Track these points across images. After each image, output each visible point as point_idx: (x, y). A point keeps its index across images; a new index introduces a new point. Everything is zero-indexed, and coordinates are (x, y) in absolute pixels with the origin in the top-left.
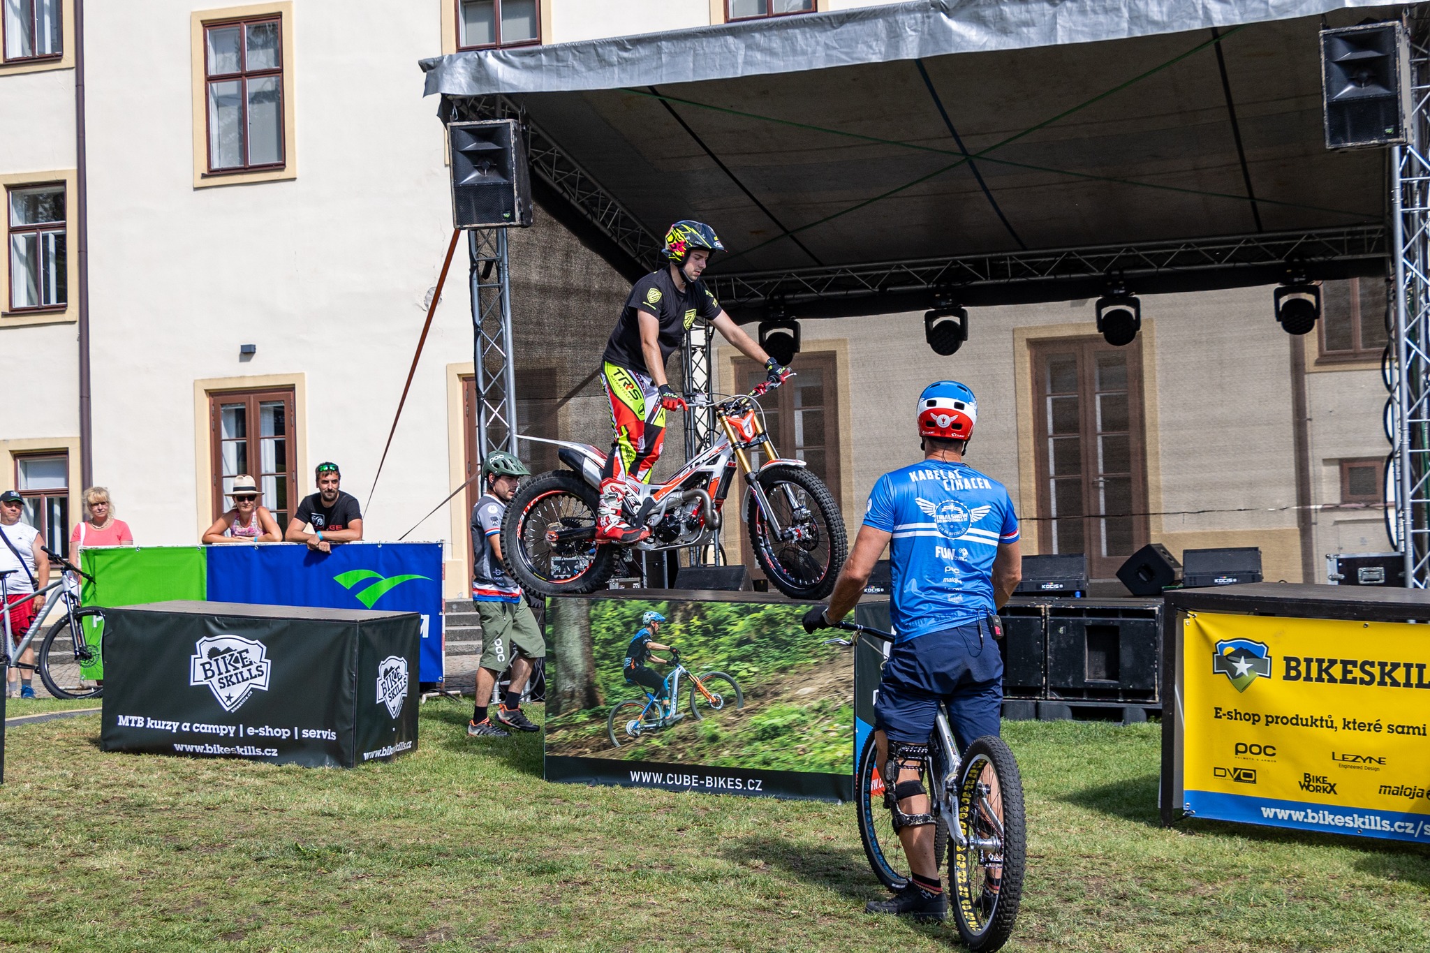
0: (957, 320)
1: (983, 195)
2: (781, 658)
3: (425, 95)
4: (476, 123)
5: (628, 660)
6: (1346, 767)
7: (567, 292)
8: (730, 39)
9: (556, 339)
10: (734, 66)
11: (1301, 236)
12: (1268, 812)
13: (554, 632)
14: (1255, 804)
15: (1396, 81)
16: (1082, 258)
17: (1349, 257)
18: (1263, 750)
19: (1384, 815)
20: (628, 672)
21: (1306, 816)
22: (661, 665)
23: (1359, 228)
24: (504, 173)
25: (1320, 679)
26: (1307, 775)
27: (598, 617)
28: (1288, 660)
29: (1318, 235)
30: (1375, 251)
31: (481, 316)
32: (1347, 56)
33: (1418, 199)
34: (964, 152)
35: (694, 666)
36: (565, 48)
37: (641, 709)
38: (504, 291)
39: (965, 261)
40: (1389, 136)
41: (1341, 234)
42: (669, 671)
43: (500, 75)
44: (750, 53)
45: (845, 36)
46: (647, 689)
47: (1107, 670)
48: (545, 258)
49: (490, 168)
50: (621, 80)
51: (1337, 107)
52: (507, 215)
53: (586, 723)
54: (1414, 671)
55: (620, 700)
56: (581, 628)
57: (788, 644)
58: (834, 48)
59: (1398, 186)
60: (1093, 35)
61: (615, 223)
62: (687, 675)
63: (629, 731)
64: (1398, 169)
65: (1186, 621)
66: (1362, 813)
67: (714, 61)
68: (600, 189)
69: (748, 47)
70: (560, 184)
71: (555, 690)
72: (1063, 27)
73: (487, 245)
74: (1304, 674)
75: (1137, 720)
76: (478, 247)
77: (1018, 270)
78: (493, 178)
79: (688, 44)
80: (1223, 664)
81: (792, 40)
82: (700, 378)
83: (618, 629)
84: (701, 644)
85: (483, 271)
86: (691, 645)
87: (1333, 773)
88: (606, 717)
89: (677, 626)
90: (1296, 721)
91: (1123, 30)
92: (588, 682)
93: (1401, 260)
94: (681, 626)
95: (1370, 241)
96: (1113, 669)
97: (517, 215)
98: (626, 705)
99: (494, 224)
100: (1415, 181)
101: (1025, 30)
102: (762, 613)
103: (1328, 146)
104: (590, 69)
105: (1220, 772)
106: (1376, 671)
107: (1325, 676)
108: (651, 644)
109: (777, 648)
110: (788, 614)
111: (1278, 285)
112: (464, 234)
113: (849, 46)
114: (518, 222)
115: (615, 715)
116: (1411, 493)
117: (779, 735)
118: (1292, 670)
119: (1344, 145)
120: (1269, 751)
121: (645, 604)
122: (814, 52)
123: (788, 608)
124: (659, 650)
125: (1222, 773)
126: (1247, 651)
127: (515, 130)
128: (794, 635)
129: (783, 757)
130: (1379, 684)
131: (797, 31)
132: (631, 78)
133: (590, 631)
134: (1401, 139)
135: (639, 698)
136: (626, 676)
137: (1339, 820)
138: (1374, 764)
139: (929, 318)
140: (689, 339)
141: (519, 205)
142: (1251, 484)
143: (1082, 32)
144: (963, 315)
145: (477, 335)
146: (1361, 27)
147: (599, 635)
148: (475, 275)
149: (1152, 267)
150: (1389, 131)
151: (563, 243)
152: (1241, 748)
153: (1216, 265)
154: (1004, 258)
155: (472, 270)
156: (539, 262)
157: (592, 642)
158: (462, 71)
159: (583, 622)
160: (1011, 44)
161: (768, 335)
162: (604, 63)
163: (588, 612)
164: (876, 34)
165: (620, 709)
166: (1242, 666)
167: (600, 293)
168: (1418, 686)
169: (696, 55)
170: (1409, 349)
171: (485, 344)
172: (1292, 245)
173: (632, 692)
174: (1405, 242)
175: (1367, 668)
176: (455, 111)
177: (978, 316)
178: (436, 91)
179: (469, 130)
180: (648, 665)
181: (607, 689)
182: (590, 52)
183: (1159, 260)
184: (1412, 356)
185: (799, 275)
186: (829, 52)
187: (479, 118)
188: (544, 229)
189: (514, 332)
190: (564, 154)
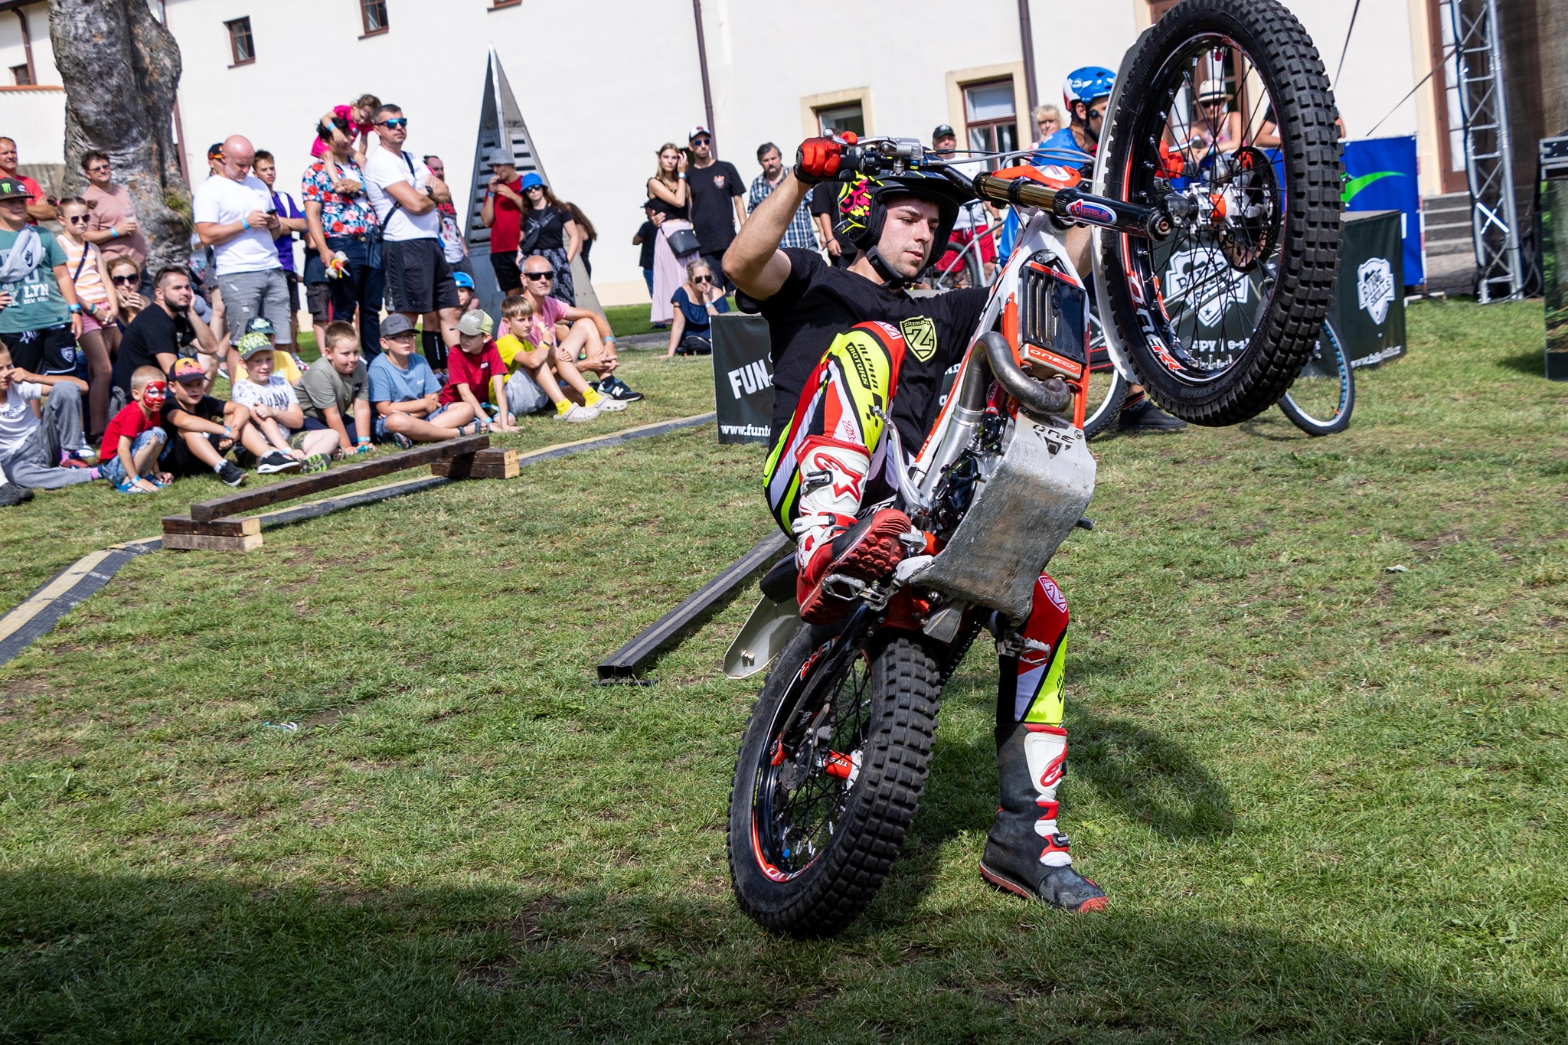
13: (1552, 219)
71: (1555, 283)
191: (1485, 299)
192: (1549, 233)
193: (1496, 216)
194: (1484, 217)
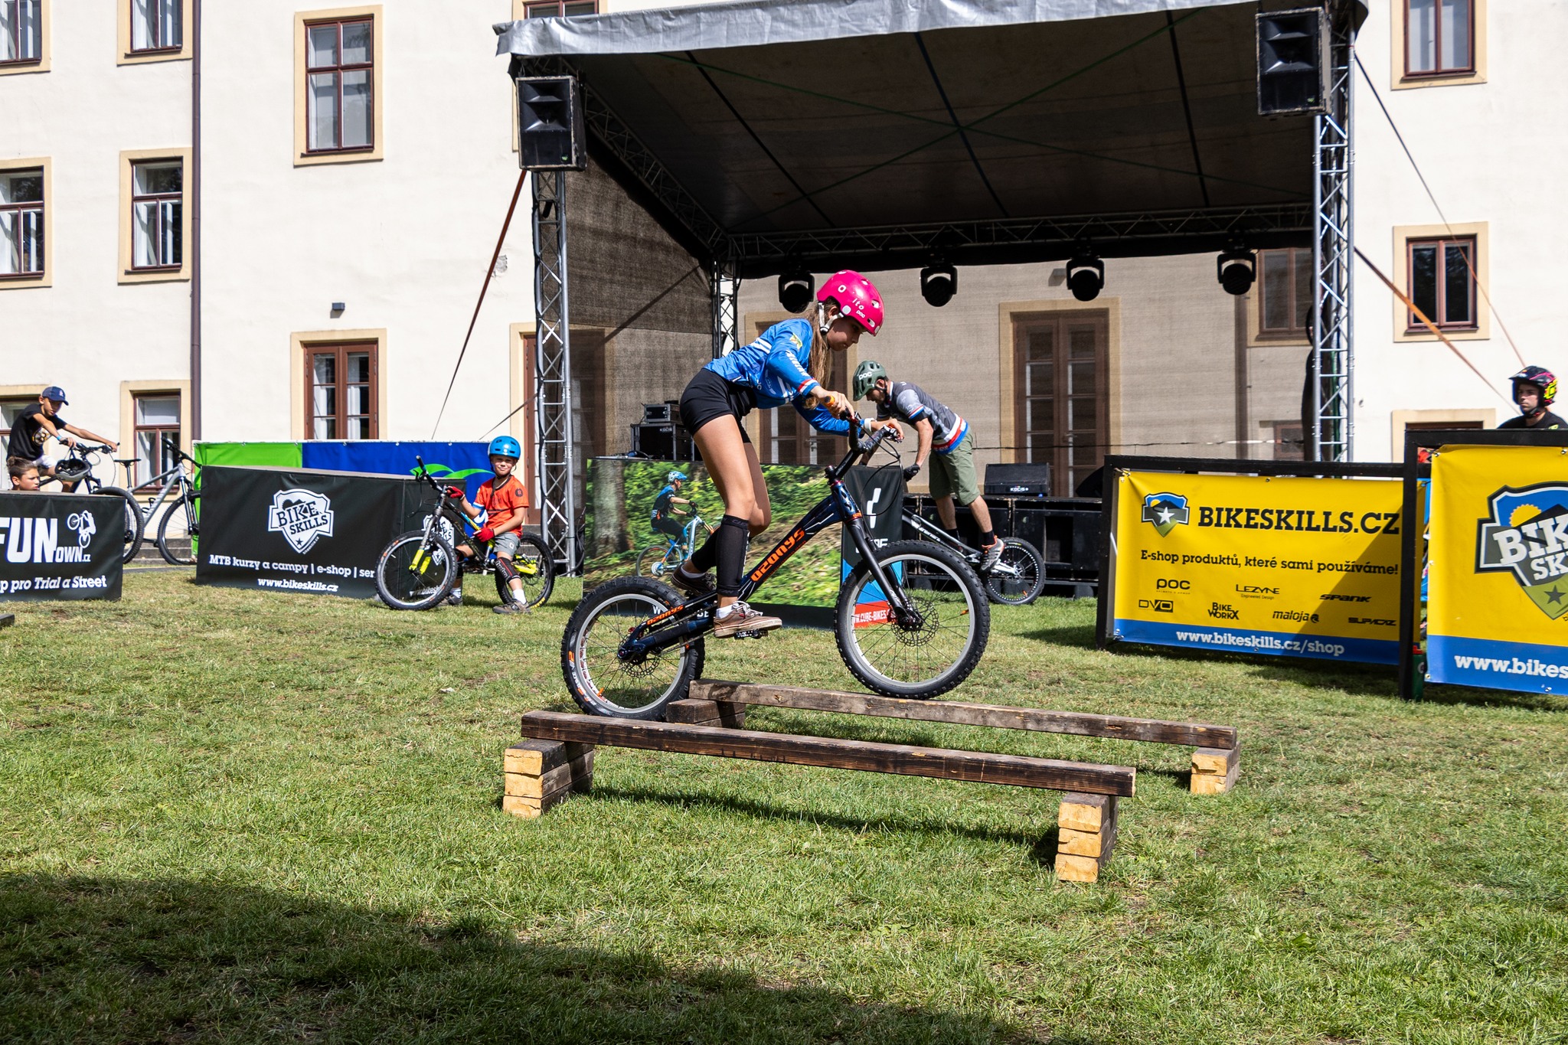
0: (948, 276)
1: (972, 164)
2: (782, 510)
3: (497, 54)
4: (540, 78)
5: (655, 512)
6: (1247, 596)
7: (617, 237)
8: (759, 12)
9: (607, 277)
10: (762, 34)
11: (1241, 211)
12: (1181, 636)
13: (593, 489)
14: (1172, 629)
15: (1318, 57)
16: (1056, 226)
17: (1282, 230)
18: (1179, 584)
19: (1276, 636)
20: (654, 522)
21: (1213, 639)
22: (682, 516)
23: (1291, 205)
24: (564, 122)
25: (1228, 525)
26: (1215, 605)
27: (630, 476)
28: (1203, 509)
29: (1257, 210)
30: (1303, 225)
31: (541, 249)
32: (1278, 36)
33: (1334, 164)
34: (957, 123)
35: (709, 517)
36: (618, 16)
37: (665, 553)
38: (562, 229)
39: (957, 226)
40: (1311, 104)
41: (1275, 210)
42: (688, 521)
43: (562, 39)
44: (775, 24)
45: (856, 11)
46: (670, 536)
47: (1061, 555)
48: (598, 205)
49: (552, 119)
50: (665, 45)
51: (1269, 79)
52: (565, 158)
53: (618, 565)
54: (1305, 517)
55: (646, 545)
56: (616, 486)
57: (788, 498)
58: (847, 21)
59: (1318, 152)
60: (1067, 15)
61: (657, 182)
62: (703, 524)
63: (654, 571)
64: (1319, 138)
65: (1121, 478)
66: (1259, 634)
67: (744, 30)
68: (646, 150)
69: (774, 19)
70: (611, 142)
71: (592, 538)
72: (1041, 7)
73: (547, 188)
74: (1215, 521)
75: (1085, 595)
76: (539, 189)
77: (1001, 235)
78: (554, 126)
79: (723, 15)
80: (1150, 513)
81: (811, 13)
82: (727, 322)
83: (647, 486)
84: (715, 499)
85: (543, 211)
86: (707, 500)
87: (1236, 602)
88: (634, 560)
89: (696, 484)
90: (1208, 560)
91: (1091, 11)
92: (621, 530)
93: (1319, 215)
94: (700, 484)
95: (1300, 217)
96: (1066, 553)
97: (574, 158)
98: (652, 550)
99: (554, 166)
100: (1333, 147)
101: (1008, 9)
102: (767, 473)
103: (1260, 112)
104: (639, 35)
105: (1142, 604)
106: (1274, 517)
107: (1232, 522)
108: (674, 499)
109: (779, 502)
110: (788, 473)
111: (1221, 253)
112: (529, 174)
113: (860, 20)
114: (574, 165)
115: (643, 557)
116: (1321, 411)
117: (778, 575)
118: (1206, 517)
119: (1273, 111)
120: (1185, 585)
121: (668, 465)
122: (830, 24)
123: (789, 469)
124: (680, 504)
125: (1145, 604)
126: (1170, 503)
127: (574, 86)
128: (793, 491)
129: (781, 593)
130: (1276, 528)
131: (816, 6)
132: (674, 44)
133: (624, 488)
134: (1320, 107)
135: (663, 544)
136: (653, 526)
137: (1240, 641)
138: (1270, 594)
139: (924, 275)
140: (718, 288)
141: (576, 150)
142: (1193, 422)
143: (1057, 12)
144: (953, 273)
145: (537, 263)
146: (1290, 12)
147: (631, 492)
148: (536, 213)
149: (1115, 234)
150: (1311, 100)
151: (613, 195)
152: (1162, 583)
153: (1169, 234)
154: (990, 225)
155: (534, 209)
156: (592, 208)
157: (626, 497)
158: (529, 34)
159: (618, 480)
160: (996, 20)
161: (786, 286)
162: (651, 30)
163: (623, 471)
164: (882, 10)
165: (646, 552)
166: (1166, 515)
167: (645, 241)
168: (1307, 529)
169: (729, 24)
170: (1324, 290)
171: (544, 272)
172: (1234, 218)
173: (657, 539)
174: (1323, 199)
175: (1267, 515)
176: (522, 69)
177: (966, 274)
178: (506, 51)
179: (533, 84)
180: (671, 516)
181: (637, 536)
182: (639, 20)
183: (1121, 229)
184: (1325, 296)
185: (815, 235)
186: (843, 25)
187: (543, 75)
188: (597, 181)
189: (568, 265)
190: (616, 116)
192: (591, 499)
193: (560, 511)
194: (550, 512)
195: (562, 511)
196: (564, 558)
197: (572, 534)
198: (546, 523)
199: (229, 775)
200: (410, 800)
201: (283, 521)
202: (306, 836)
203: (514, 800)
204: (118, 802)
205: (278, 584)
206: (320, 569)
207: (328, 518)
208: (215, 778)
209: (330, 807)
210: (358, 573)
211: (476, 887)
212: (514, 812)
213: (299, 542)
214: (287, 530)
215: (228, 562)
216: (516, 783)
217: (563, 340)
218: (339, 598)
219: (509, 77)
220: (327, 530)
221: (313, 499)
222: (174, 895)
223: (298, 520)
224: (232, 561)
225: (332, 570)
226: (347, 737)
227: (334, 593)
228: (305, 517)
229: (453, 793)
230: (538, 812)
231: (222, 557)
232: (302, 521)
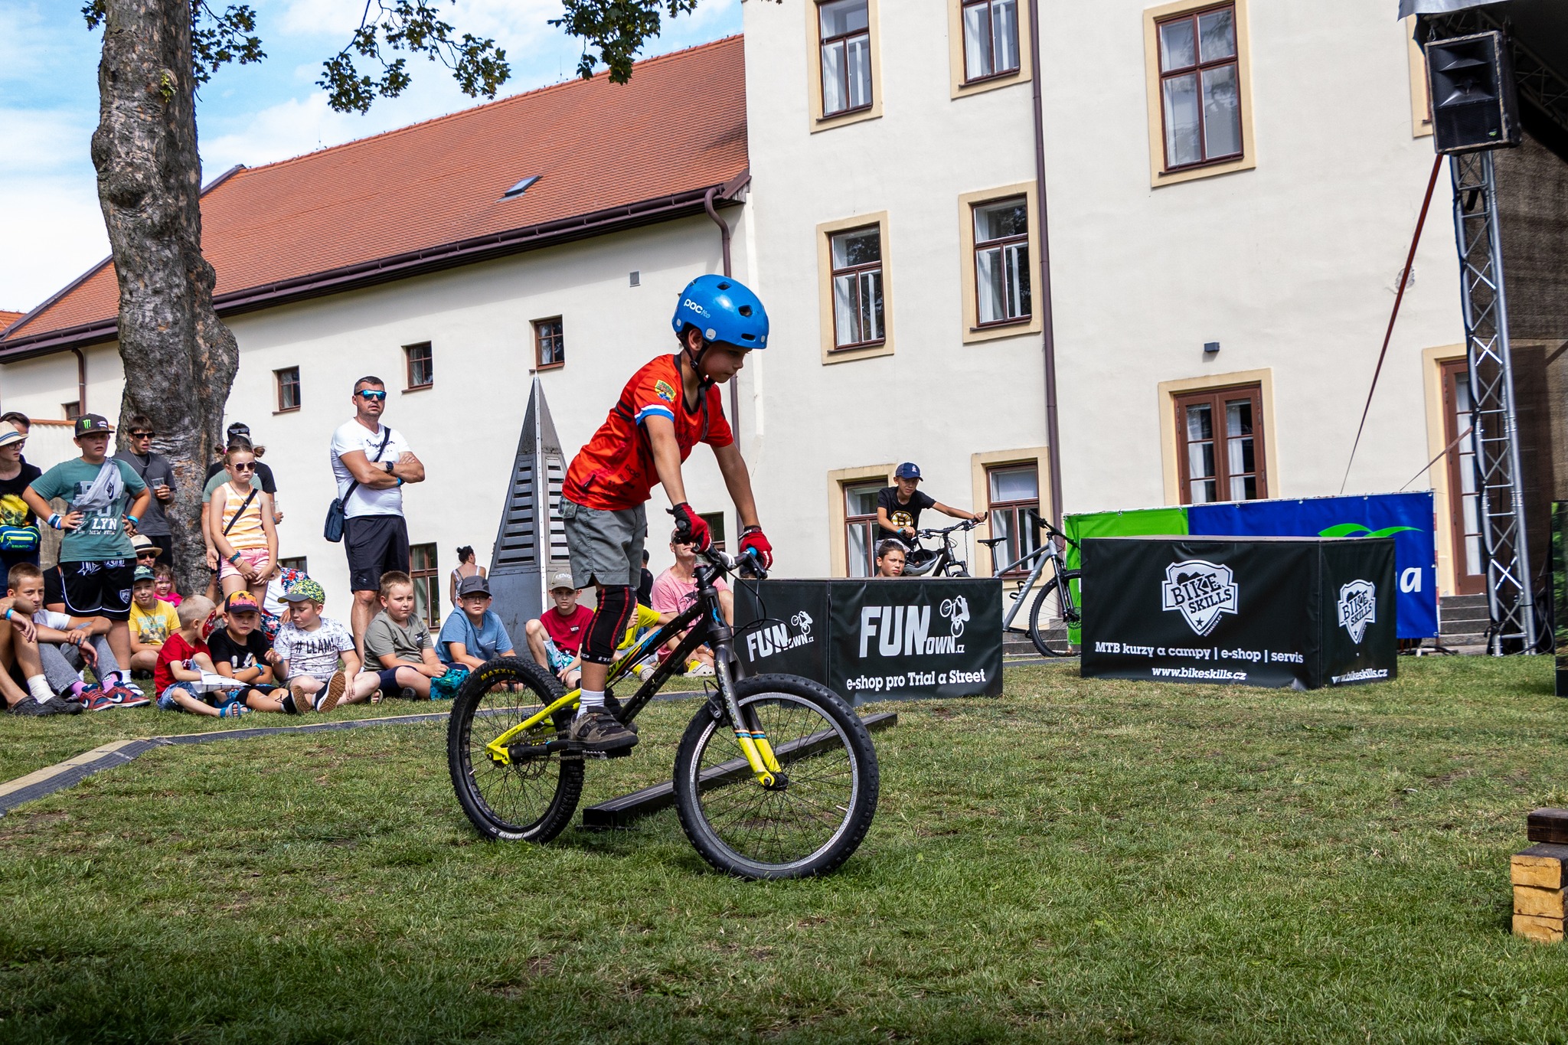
3: (1400, 17)
4: (1455, 39)
7: (1560, 225)
9: (1550, 276)
13: (1562, 539)
24: (1490, 89)
31: (1467, 250)
38: (1492, 220)
48: (1534, 188)
49: (1474, 87)
52: (1493, 134)
70: (1548, 108)
73: (1471, 174)
76: (1461, 176)
78: (1477, 97)
85: (1467, 201)
97: (1505, 132)
99: (1479, 145)
112: (1446, 158)
114: (1504, 140)
127: (1500, 43)
141: (1507, 122)
145: (1463, 268)
148: (1459, 206)
151: (1553, 173)
155: (1455, 201)
156: (1528, 192)
171: (1472, 277)
176: (1432, 32)
178: (1411, 12)
179: (1446, 47)
187: (1458, 35)
188: (1533, 157)
189: (1504, 266)
190: (1554, 74)
191: (1498, 653)
192: (1560, 552)
193: (1510, 573)
194: (1498, 574)
195: (1513, 573)
196: (1520, 631)
197: (1529, 601)
198: (1494, 588)
199: (1168, 887)
200: (1390, 920)
201: (1180, 599)
202: (1272, 958)
203: (1527, 920)
204: (1050, 917)
205: (1175, 673)
206: (1225, 654)
207: (1231, 592)
208: (1152, 892)
209: (1294, 923)
210: (1270, 657)
211: (1498, 1025)
212: (1528, 936)
213: (1200, 622)
214: (1186, 609)
215: (1117, 650)
216: (1529, 898)
217: (1503, 359)
218: (1249, 688)
219: (1415, 44)
220: (1231, 606)
221: (1213, 571)
222: (1133, 1022)
223: (1198, 596)
224: (1122, 648)
225: (1238, 654)
226: (1297, 845)
227: (1241, 682)
228: (1206, 593)
229: (1445, 911)
230: (1560, 936)
231: (1110, 644)
232: (1203, 597)
